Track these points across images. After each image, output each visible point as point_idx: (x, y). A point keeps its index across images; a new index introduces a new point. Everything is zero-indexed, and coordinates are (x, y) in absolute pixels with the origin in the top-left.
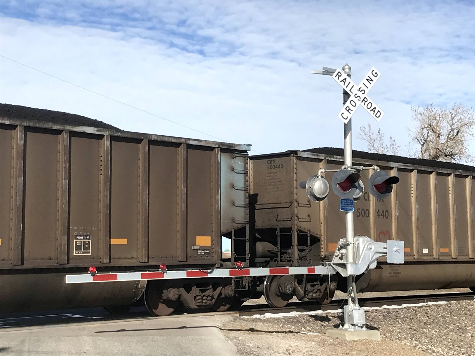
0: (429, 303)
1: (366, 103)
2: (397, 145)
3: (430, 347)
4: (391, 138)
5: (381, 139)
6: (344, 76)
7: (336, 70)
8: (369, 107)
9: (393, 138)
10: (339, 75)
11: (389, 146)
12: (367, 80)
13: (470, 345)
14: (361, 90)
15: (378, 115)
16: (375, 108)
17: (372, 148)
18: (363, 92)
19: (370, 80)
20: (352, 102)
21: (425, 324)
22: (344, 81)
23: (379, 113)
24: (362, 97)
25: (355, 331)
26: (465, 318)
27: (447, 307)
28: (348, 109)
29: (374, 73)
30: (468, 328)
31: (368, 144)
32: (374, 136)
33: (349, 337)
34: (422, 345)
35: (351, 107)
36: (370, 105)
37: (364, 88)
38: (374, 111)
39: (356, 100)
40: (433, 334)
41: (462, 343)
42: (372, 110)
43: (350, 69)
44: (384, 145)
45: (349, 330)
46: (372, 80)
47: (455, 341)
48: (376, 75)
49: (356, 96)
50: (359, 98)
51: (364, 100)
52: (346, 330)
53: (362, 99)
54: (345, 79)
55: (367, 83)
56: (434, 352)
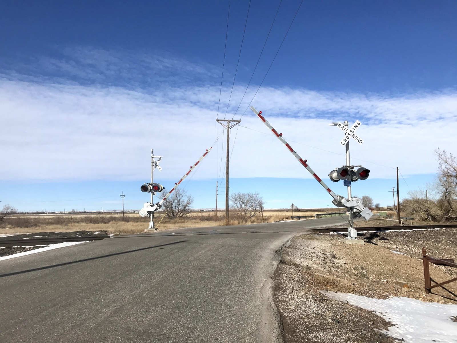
0: (429, 229)
1: (354, 137)
2: (454, 157)
3: (412, 249)
4: (450, 154)
5: (445, 154)
6: (342, 126)
7: (338, 123)
8: (356, 138)
9: (452, 154)
10: (340, 125)
11: (449, 157)
12: (355, 126)
13: (437, 249)
14: (351, 131)
15: (361, 142)
16: (359, 139)
17: (440, 159)
18: (353, 132)
19: (356, 126)
20: (347, 137)
21: (419, 238)
22: (343, 128)
23: (361, 141)
24: (352, 134)
25: (351, 240)
26: (445, 236)
27: (437, 231)
28: (345, 140)
29: (358, 123)
30: (443, 241)
31: (438, 157)
32: (442, 153)
33: (347, 242)
34: (408, 247)
35: (346, 139)
36: (356, 137)
37: (353, 130)
38: (359, 140)
39: (349, 136)
40: (419, 243)
41: (433, 248)
42: (358, 140)
43: (348, 122)
44: (447, 157)
45: (349, 239)
46: (357, 126)
47: (430, 247)
48: (359, 124)
49: (349, 134)
50: (350, 135)
51: (353, 135)
52: (348, 239)
53: (352, 135)
54: (343, 127)
55: (354, 128)
56: (412, 251)
